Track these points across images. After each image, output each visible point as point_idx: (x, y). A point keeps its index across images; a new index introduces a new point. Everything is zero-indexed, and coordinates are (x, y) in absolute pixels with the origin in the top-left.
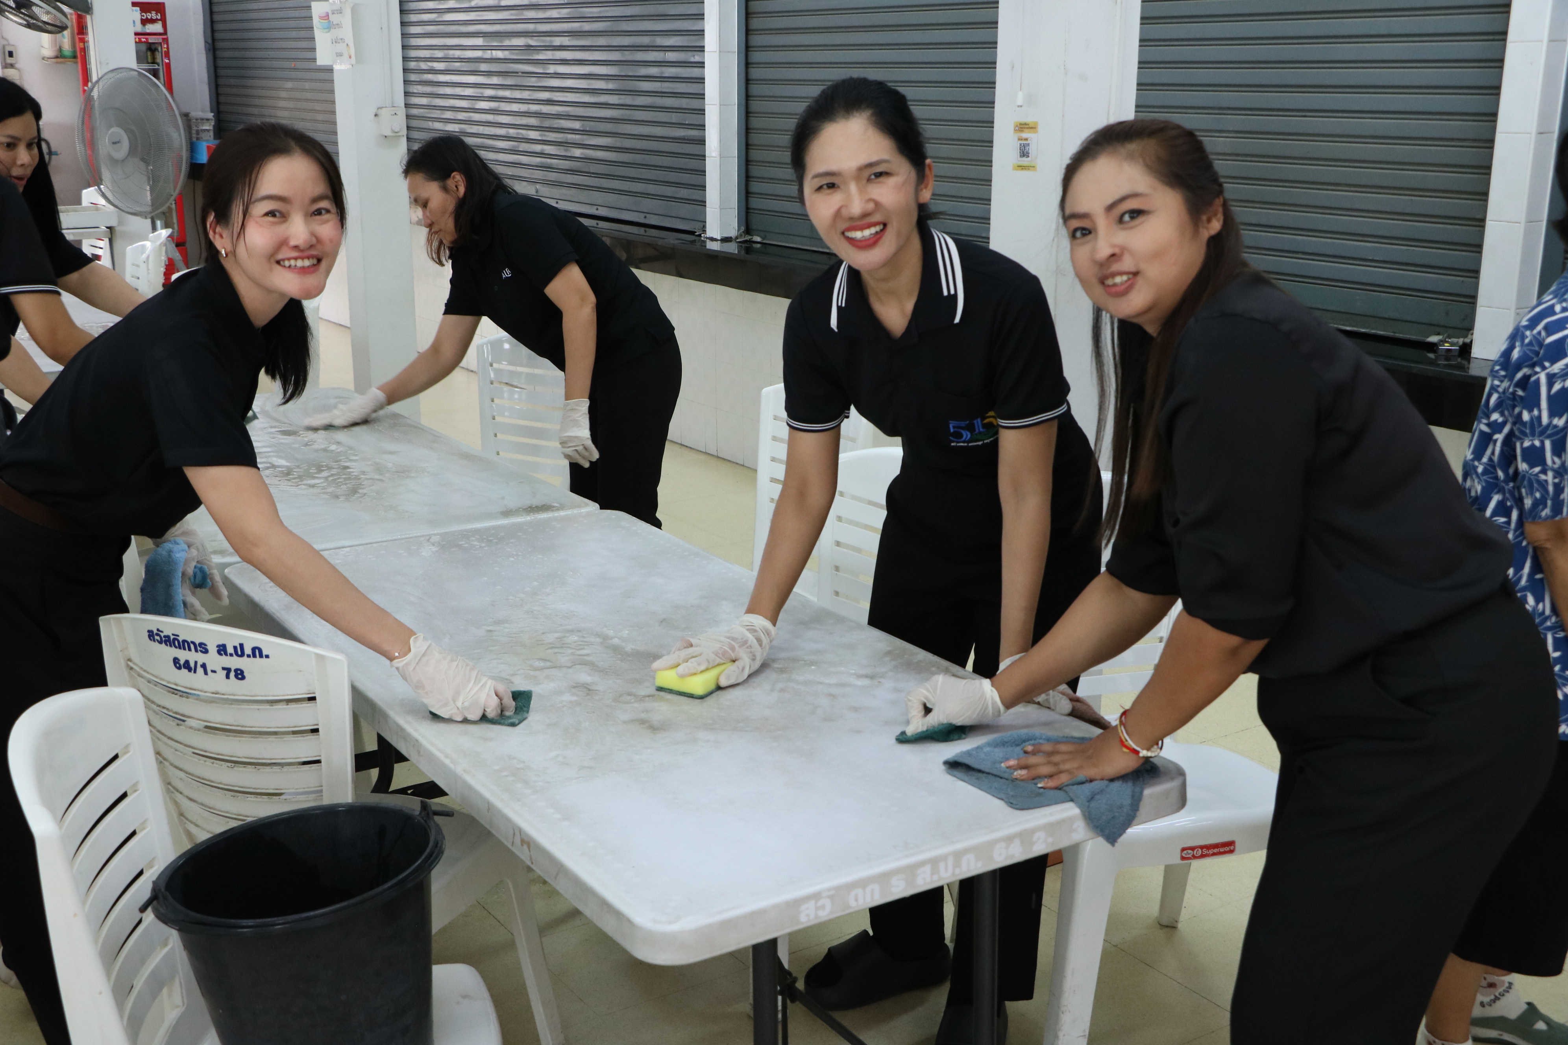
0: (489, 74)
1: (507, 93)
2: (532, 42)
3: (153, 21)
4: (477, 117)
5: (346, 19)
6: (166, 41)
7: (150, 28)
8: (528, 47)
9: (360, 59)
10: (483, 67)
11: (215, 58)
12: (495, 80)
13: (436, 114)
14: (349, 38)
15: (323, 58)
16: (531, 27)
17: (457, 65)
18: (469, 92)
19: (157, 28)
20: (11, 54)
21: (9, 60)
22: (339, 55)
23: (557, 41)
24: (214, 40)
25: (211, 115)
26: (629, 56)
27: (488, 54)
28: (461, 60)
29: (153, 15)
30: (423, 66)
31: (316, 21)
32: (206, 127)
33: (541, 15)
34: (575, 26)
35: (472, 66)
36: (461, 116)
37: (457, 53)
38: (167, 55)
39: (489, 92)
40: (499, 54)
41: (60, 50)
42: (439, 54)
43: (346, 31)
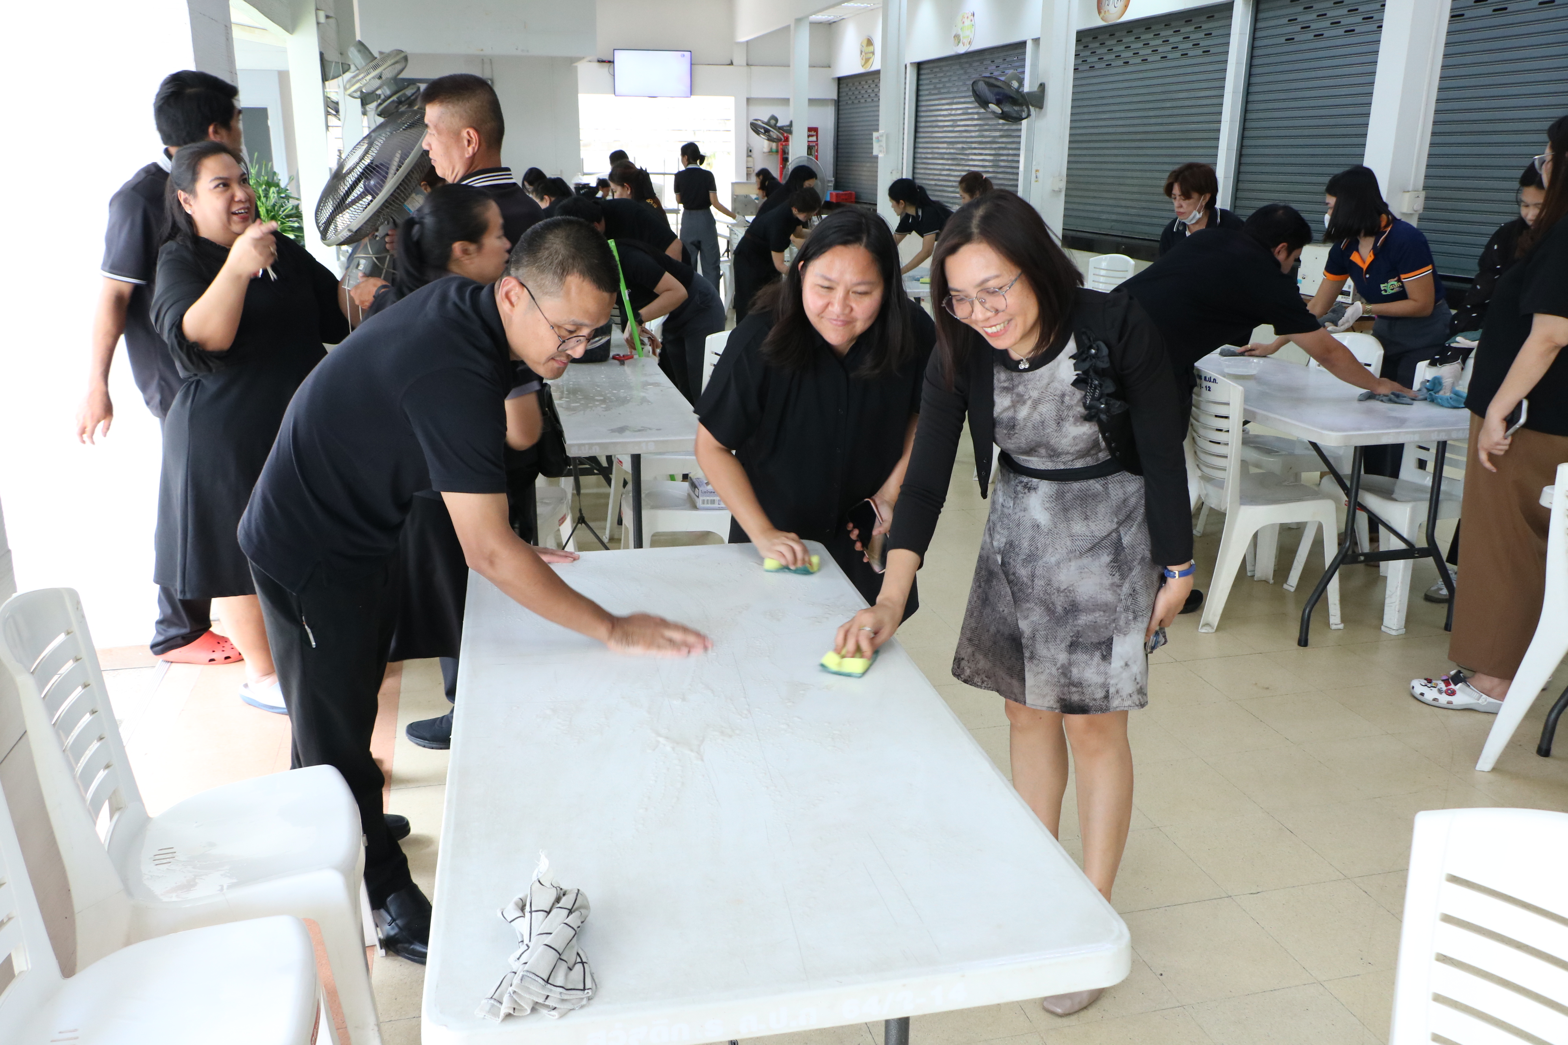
0: (948, 159)
1: (953, 167)
2: (965, 146)
3: (812, 136)
4: (942, 178)
5: (884, 139)
6: (817, 144)
7: (811, 139)
8: (963, 148)
9: (887, 152)
10: (946, 156)
11: (837, 152)
12: (950, 162)
13: (927, 177)
14: (884, 145)
15: (875, 153)
16: (964, 140)
17: (936, 156)
18: (940, 167)
19: (814, 139)
20: (751, 151)
21: (750, 154)
22: (881, 151)
23: (974, 145)
24: (837, 144)
25: (833, 179)
26: (997, 152)
27: (948, 151)
28: (938, 153)
29: (813, 133)
30: (923, 156)
31: (874, 139)
32: (830, 184)
33: (968, 134)
34: (980, 139)
35: (942, 156)
36: (936, 177)
37: (937, 151)
38: (817, 151)
39: (947, 167)
40: (952, 151)
41: (771, 149)
42: (929, 151)
43: (884, 143)
